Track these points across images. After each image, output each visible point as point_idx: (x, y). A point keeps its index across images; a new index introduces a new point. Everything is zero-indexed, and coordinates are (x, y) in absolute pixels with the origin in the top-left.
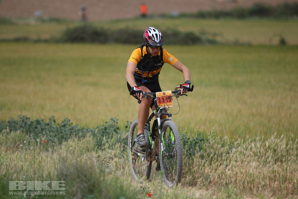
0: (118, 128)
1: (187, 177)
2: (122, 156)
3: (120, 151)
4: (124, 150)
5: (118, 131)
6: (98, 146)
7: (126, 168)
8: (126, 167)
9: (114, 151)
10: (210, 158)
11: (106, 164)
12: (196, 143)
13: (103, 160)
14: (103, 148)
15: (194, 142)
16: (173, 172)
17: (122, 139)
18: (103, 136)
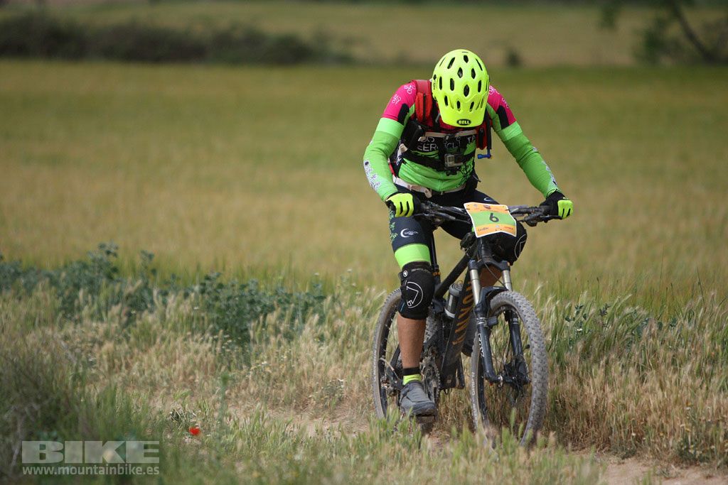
0: (115, 270)
1: (285, 387)
2: (125, 336)
3: (120, 323)
4: (127, 324)
5: (115, 276)
6: (63, 312)
7: (136, 366)
8: (133, 363)
9: (105, 325)
10: (340, 341)
11: (84, 357)
12: (307, 306)
13: (77, 347)
14: (76, 317)
15: (302, 304)
16: (250, 376)
17: (125, 294)
18: (77, 287)
